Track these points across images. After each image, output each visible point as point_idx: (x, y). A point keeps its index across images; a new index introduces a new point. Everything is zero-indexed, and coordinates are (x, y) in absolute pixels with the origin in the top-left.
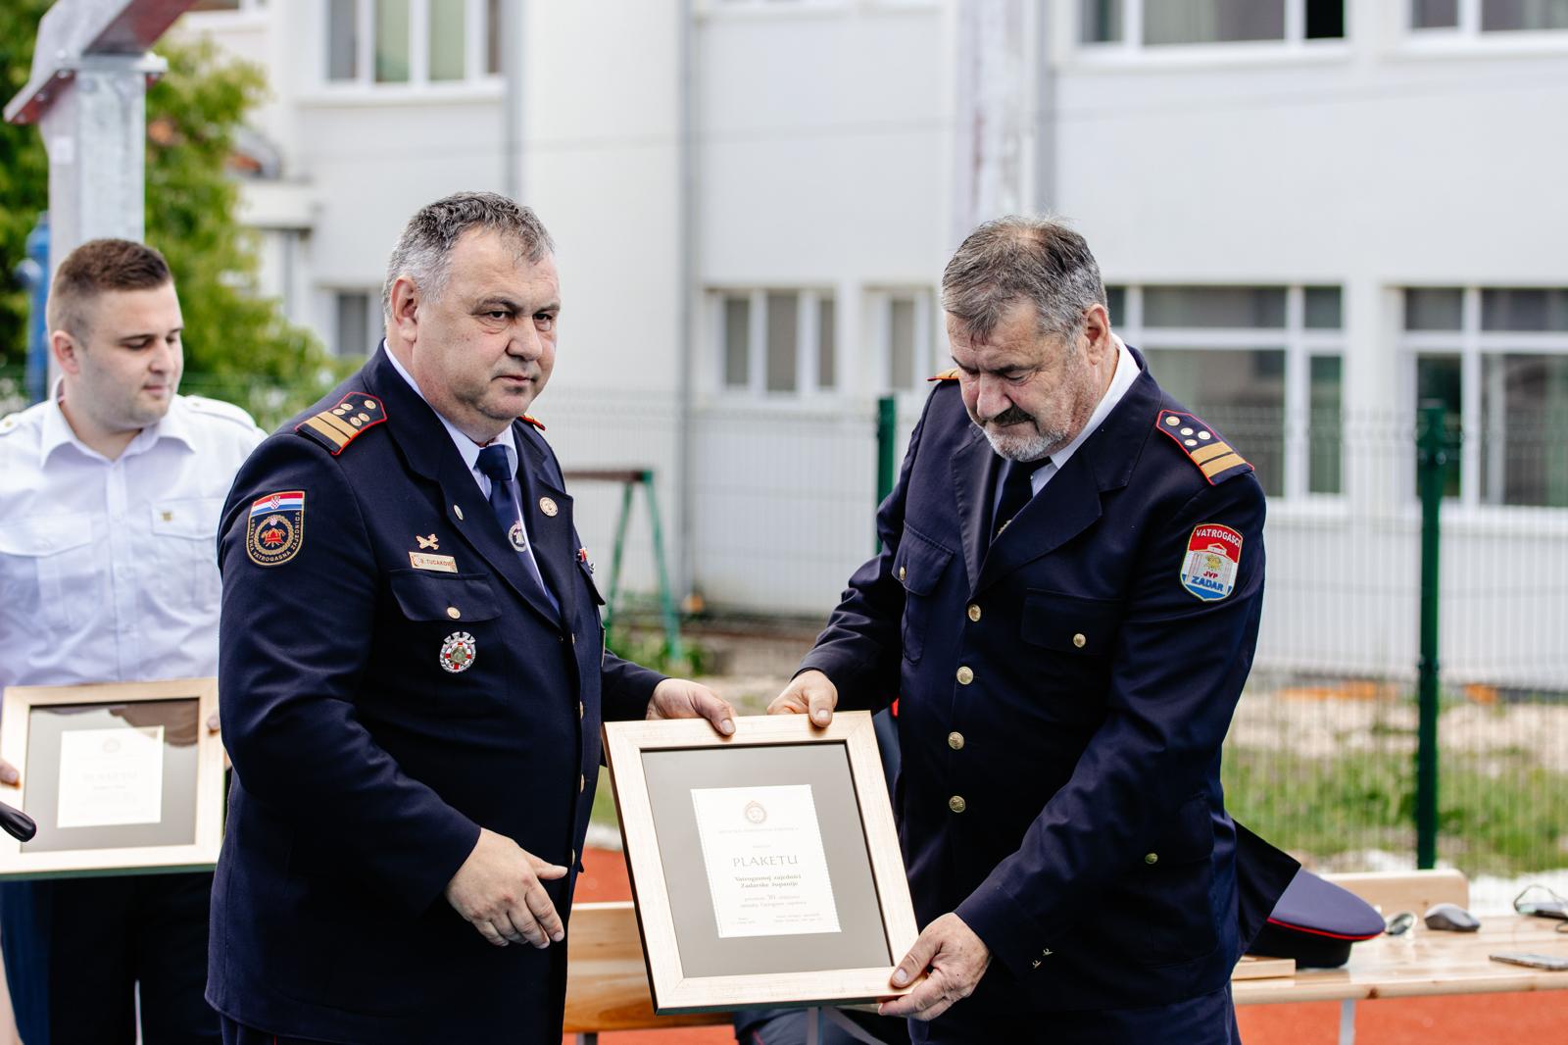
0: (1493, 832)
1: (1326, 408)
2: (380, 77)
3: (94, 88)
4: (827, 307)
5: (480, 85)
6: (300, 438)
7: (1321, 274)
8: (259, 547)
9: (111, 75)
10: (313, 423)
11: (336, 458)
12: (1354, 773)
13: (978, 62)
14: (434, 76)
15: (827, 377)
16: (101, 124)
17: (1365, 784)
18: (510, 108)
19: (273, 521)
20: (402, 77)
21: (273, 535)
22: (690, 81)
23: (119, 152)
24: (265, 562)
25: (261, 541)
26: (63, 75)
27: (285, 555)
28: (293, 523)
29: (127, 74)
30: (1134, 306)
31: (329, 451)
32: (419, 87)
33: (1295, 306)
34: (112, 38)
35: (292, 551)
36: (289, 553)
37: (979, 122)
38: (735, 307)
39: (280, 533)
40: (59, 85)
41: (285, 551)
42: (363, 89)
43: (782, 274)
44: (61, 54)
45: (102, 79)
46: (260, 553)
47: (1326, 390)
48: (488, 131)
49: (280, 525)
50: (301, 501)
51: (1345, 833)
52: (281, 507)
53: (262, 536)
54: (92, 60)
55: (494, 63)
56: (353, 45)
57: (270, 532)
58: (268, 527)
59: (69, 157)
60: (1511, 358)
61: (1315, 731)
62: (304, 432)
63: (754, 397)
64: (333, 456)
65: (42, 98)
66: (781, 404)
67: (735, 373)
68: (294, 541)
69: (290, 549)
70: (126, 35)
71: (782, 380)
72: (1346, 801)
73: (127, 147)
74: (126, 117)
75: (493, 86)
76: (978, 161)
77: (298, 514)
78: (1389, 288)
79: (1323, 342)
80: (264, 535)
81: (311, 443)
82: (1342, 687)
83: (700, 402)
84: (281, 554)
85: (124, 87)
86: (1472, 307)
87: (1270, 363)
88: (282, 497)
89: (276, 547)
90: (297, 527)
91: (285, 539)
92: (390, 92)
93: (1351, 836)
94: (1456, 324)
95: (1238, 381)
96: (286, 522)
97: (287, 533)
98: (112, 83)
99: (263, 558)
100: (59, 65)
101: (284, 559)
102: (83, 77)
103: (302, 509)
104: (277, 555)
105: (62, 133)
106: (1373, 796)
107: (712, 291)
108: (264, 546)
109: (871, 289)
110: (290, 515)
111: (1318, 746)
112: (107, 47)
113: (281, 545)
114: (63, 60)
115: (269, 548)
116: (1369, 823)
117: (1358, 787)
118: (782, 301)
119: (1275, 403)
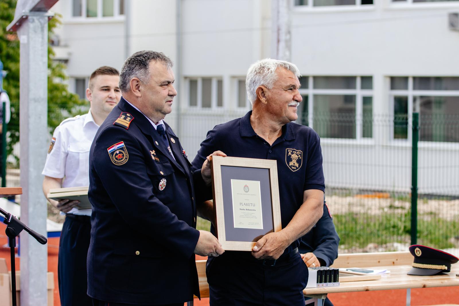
0: (429, 237)
1: (368, 112)
2: (88, 16)
3: (33, 21)
4: (220, 83)
5: (118, 17)
6: (116, 126)
7: (366, 73)
8: (116, 161)
9: (38, 17)
10: (117, 121)
11: (127, 130)
12: (388, 220)
13: (278, 12)
14: (104, 15)
15: (220, 103)
16: (35, 32)
17: (392, 223)
18: (127, 24)
19: (118, 152)
20: (95, 15)
21: (119, 156)
22: (179, 16)
23: (40, 40)
24: (120, 164)
25: (116, 159)
26: (24, 17)
27: (125, 160)
28: (124, 151)
29: (43, 17)
30: (311, 82)
31: (125, 128)
32: (100, 18)
33: (358, 82)
34: (39, 7)
35: (127, 159)
36: (126, 159)
37: (279, 30)
38: (193, 83)
39: (121, 155)
40: (23, 20)
41: (125, 159)
42: (83, 19)
43: (206, 73)
44: (24, 11)
45: (35, 18)
46: (118, 162)
47: (368, 107)
48: (120, 31)
49: (120, 153)
50: (123, 144)
51: (386, 237)
52: (118, 148)
53: (116, 157)
54: (33, 13)
55: (122, 11)
56: (80, 6)
57: (118, 155)
58: (117, 154)
59: (26, 41)
60: (422, 97)
61: (373, 207)
62: (116, 125)
63: (198, 109)
64: (126, 130)
65: (17, 24)
66: (206, 111)
67: (193, 102)
68: (126, 156)
69: (126, 158)
70: (43, 6)
71: (207, 104)
72: (386, 228)
73: (43, 38)
74: (42, 30)
75: (122, 18)
76: (278, 41)
77: (124, 148)
78: (386, 77)
79: (367, 93)
80: (117, 157)
81: (119, 127)
82: (374, 194)
83: (182, 111)
84: (124, 160)
85: (42, 21)
86: (411, 82)
87: (351, 99)
88: (117, 145)
89: (122, 159)
90: (125, 151)
91: (123, 156)
92: (91, 20)
93: (388, 239)
94: (406, 88)
95: (340, 104)
96: (121, 151)
97: (123, 154)
98: (38, 20)
99: (119, 163)
100: (23, 14)
101: (125, 161)
102: (30, 18)
103: (125, 146)
104: (123, 161)
105: (24, 34)
106: (394, 227)
107: (186, 78)
108: (118, 160)
109: (233, 77)
110: (122, 149)
111: (375, 212)
112: (36, 9)
113: (123, 158)
114: (24, 13)
115: (120, 160)
116: (393, 234)
117: (390, 224)
118: (207, 81)
119: (353, 111)
